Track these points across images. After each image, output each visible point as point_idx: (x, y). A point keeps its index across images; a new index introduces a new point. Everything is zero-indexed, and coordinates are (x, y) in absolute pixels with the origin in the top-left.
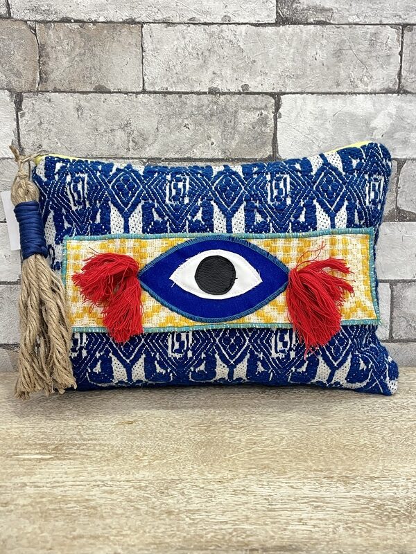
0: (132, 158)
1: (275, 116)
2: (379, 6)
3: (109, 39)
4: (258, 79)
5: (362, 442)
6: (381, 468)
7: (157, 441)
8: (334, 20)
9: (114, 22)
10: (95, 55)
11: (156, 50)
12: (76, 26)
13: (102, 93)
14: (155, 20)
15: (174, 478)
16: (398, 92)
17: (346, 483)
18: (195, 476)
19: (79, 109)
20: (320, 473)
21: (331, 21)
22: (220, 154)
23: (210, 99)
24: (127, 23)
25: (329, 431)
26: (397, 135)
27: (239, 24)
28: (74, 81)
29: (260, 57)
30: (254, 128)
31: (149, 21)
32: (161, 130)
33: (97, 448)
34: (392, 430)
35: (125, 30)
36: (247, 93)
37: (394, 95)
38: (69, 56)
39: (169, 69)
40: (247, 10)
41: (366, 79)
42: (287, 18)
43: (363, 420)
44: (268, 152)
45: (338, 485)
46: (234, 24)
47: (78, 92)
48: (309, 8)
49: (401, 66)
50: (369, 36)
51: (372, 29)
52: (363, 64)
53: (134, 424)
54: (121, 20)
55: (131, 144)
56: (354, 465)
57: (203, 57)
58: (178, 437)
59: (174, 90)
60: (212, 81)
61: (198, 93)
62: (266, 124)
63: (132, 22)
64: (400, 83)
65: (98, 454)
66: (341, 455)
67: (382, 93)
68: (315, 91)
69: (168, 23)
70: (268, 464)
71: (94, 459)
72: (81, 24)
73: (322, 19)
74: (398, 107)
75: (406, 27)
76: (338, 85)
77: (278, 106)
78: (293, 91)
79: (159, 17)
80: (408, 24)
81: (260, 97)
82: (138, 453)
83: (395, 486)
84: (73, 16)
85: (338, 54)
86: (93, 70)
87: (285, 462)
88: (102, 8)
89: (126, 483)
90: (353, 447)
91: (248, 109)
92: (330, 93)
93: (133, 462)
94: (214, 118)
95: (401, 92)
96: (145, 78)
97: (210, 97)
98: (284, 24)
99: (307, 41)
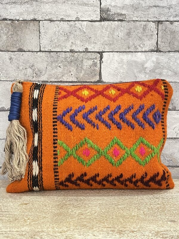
0: (35, 81)
1: (100, 62)
2: (147, 13)
3: (24, 28)
4: (93, 45)
5: (133, 214)
6: (139, 226)
7: (36, 213)
8: (126, 19)
9: (27, 20)
10: (18, 35)
11: (45, 32)
12: (9, 22)
13: (21, 51)
14: (45, 19)
15: (39, 230)
16: (157, 51)
17: (120, 234)
18: (49, 230)
19: (11, 59)
20: (109, 229)
21: (125, 20)
22: (75, 79)
23: (70, 54)
24: (33, 20)
25: (119, 209)
26: (157, 71)
27: (83, 21)
28: (8, 46)
29: (93, 36)
30: (91, 68)
31: (43, 20)
32: (48, 68)
33: (7, 215)
34: (149, 209)
35: (32, 24)
36: (88, 52)
37: (155, 52)
38: (6, 35)
39: (51, 41)
40: (87, 15)
41: (142, 45)
42: (105, 18)
43: (137, 204)
44: (97, 78)
45: (116, 234)
46: (81, 21)
47: (10, 51)
48: (115, 14)
49: (158, 40)
50: (142, 26)
51: (144, 23)
52: (140, 39)
53: (28, 205)
54: (30, 19)
55: (34, 74)
56: (126, 225)
57: (67, 35)
58: (47, 211)
59: (54, 51)
60: (71, 46)
61: (65, 52)
62: (96, 66)
63: (35, 20)
64: (157, 47)
65: (7, 218)
66: (121, 220)
67: (149, 52)
68: (118, 51)
69: (51, 21)
70: (86, 224)
71: (4, 221)
72: (12, 21)
73: (121, 19)
74: (157, 58)
75: (159, 22)
76: (129, 48)
77: (101, 58)
78: (108, 51)
79: (47, 18)
80: (160, 21)
81: (93, 53)
82: (26, 218)
83: (143, 235)
84: (8, 17)
85: (129, 34)
86: (17, 41)
87: (94, 223)
88: (21, 14)
89: (16, 233)
90: (128, 217)
91: (88, 59)
92: (125, 52)
93: (22, 223)
94: (72, 63)
95: (158, 51)
96: (41, 45)
97: (71, 54)
98: (103, 21)
99: (114, 28)
